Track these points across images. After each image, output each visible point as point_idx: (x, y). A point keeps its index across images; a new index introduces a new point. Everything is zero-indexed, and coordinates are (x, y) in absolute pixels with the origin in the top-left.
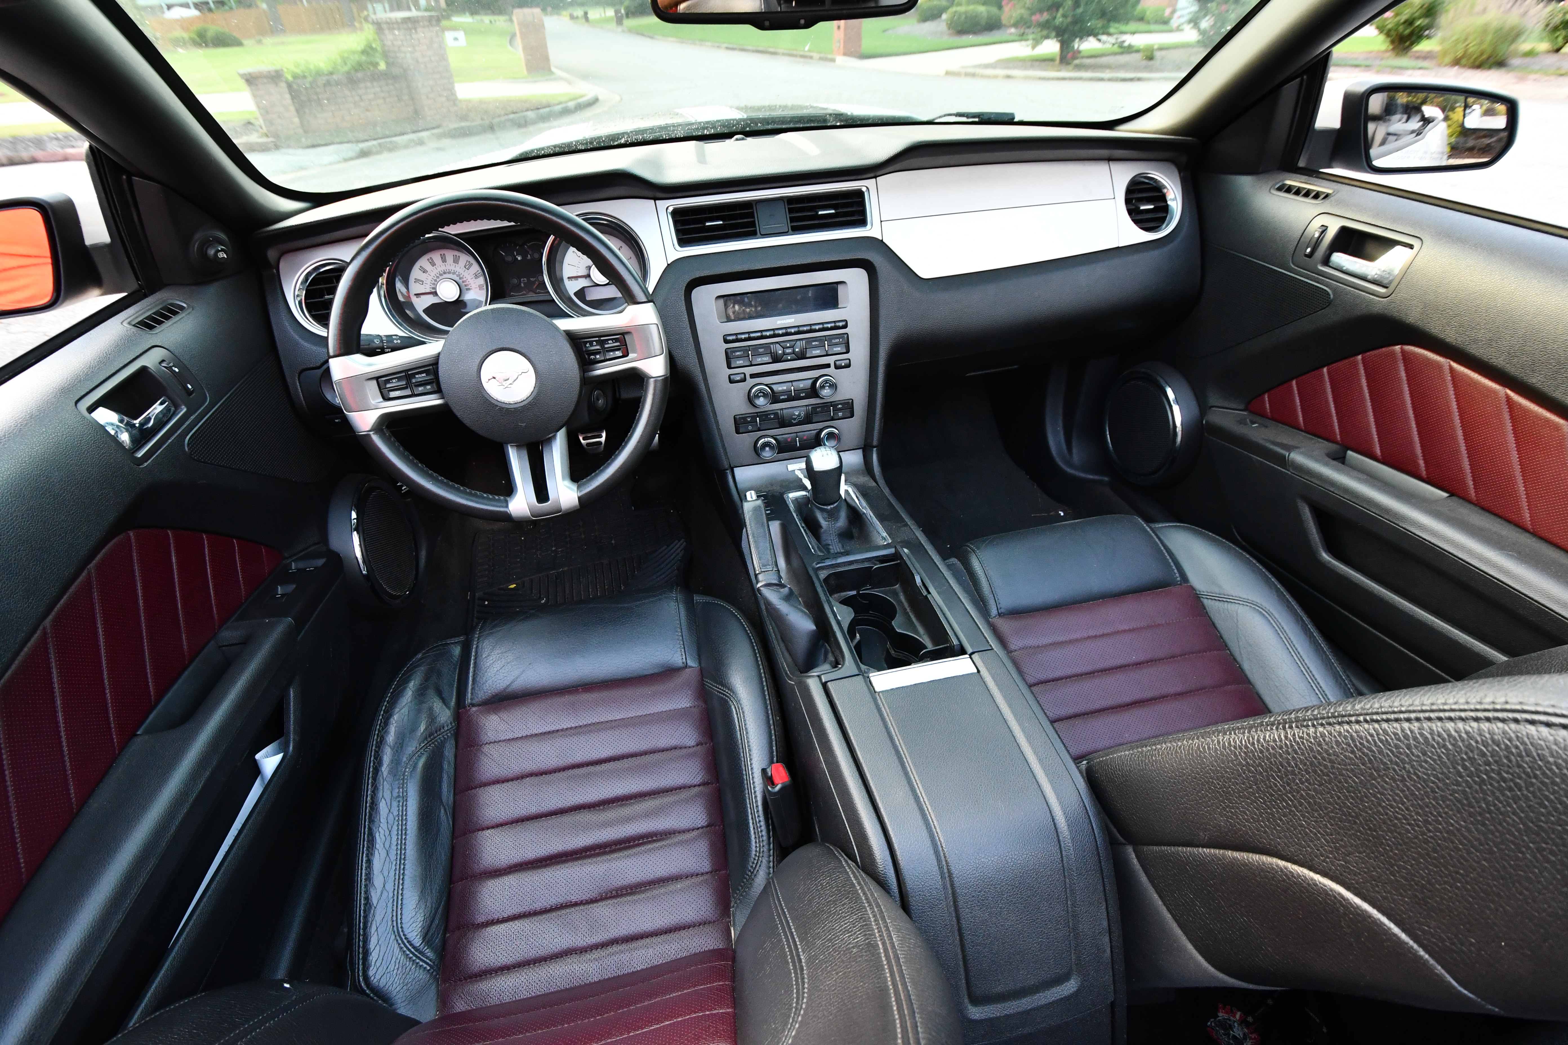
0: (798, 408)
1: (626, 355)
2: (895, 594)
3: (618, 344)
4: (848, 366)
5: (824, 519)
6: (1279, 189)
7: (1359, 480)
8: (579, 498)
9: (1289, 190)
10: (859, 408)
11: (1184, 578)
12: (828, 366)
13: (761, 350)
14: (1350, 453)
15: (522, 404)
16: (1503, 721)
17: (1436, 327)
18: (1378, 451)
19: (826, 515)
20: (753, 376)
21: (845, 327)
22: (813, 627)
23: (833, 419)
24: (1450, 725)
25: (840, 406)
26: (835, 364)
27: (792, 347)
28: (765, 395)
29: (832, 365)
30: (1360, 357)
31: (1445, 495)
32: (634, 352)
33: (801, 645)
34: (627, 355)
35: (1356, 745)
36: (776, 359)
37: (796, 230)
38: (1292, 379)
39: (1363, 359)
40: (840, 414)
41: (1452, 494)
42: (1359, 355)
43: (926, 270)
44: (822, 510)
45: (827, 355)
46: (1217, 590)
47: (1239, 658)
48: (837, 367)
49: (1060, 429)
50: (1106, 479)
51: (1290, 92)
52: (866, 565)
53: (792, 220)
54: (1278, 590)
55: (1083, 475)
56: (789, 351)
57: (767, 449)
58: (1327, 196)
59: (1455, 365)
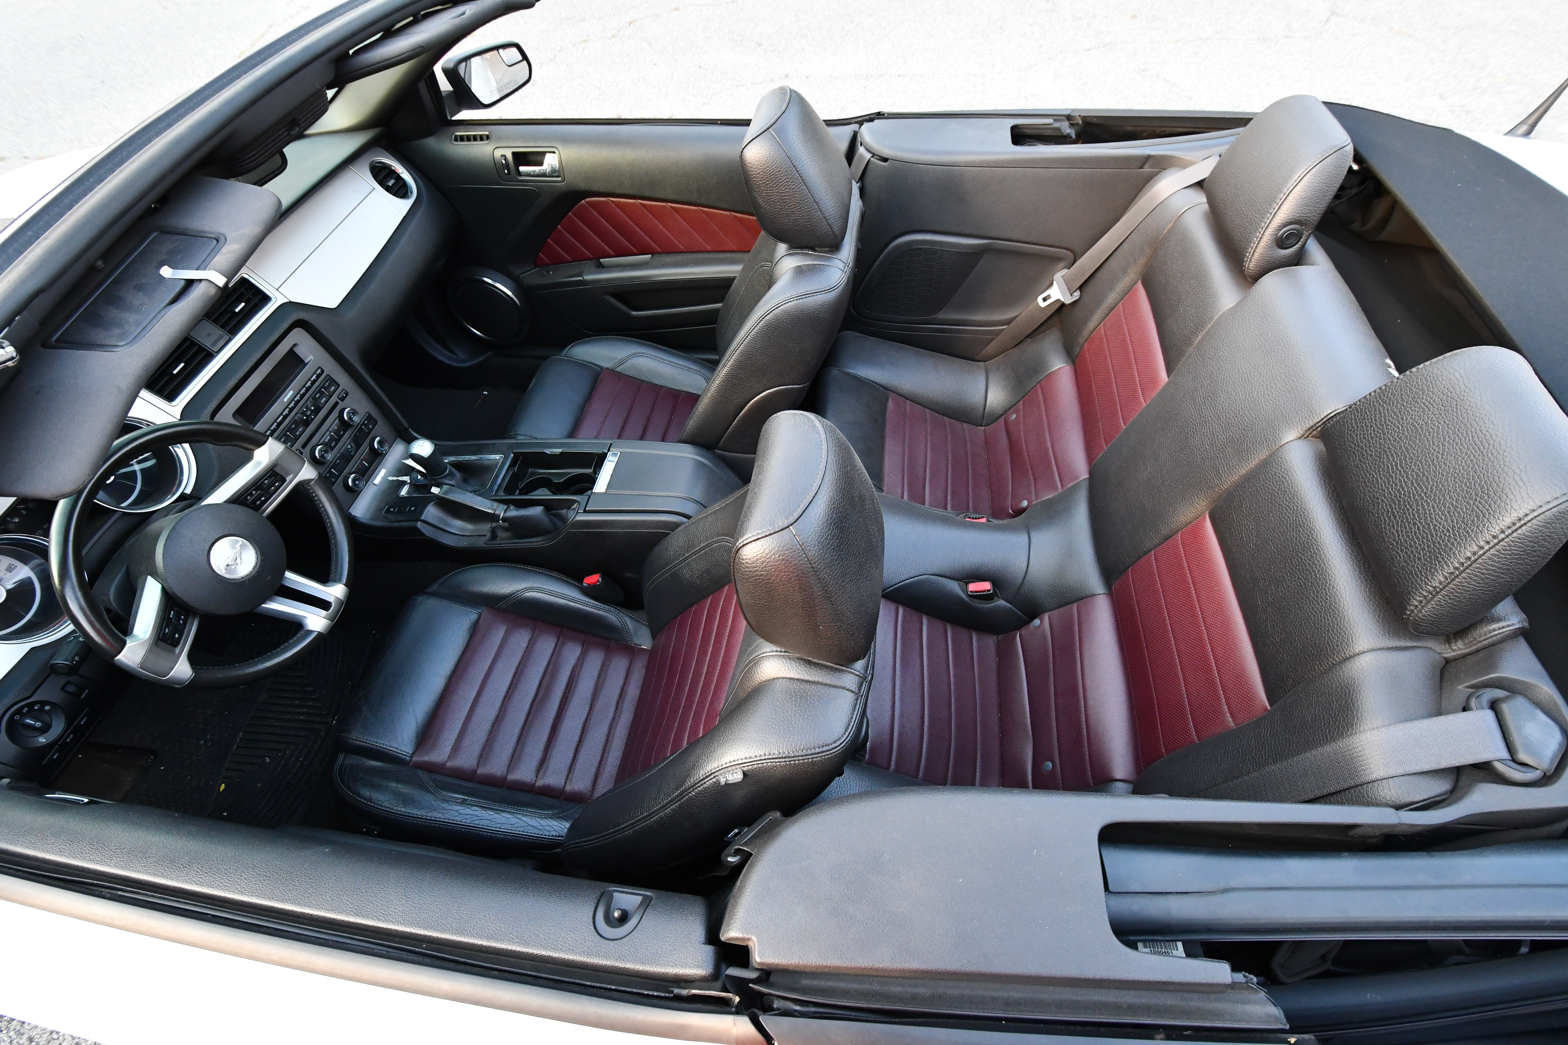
0: (346, 442)
1: (283, 480)
2: (533, 474)
3: (273, 478)
4: (347, 394)
5: (451, 480)
6: (456, 140)
7: (619, 271)
8: (345, 585)
9: (462, 139)
10: (375, 414)
11: (601, 368)
12: (337, 404)
13: (293, 426)
14: (601, 260)
15: (258, 565)
16: (762, 320)
17: (595, 187)
18: (612, 253)
19: (449, 477)
20: (304, 446)
21: (323, 371)
22: (542, 507)
23: (370, 433)
24: (754, 330)
25: (366, 422)
26: (339, 398)
27: (307, 408)
28: (326, 452)
29: (339, 401)
30: (570, 213)
31: (650, 256)
32: (288, 474)
33: (545, 520)
34: (286, 480)
35: (743, 354)
36: (307, 423)
37: (234, 331)
38: (547, 239)
39: (572, 213)
40: (370, 426)
41: (653, 253)
42: (568, 213)
43: (332, 301)
44: (445, 477)
45: (331, 397)
46: (617, 361)
47: (650, 381)
48: (343, 399)
49: (435, 344)
50: (490, 353)
51: (422, 86)
52: (511, 473)
53: (223, 327)
54: (636, 342)
55: (476, 361)
56: (308, 413)
57: (357, 482)
58: (488, 137)
59: (612, 199)
